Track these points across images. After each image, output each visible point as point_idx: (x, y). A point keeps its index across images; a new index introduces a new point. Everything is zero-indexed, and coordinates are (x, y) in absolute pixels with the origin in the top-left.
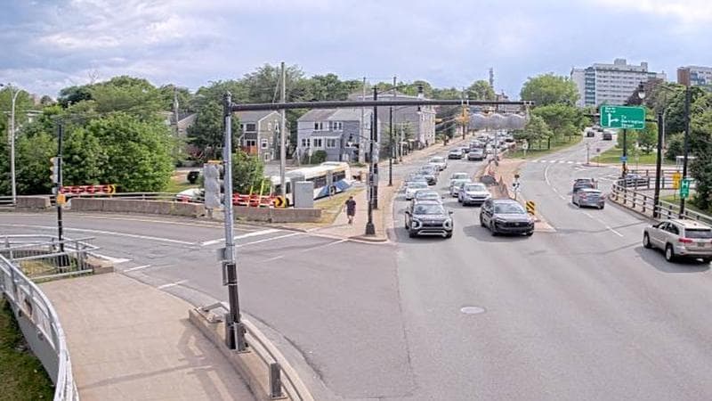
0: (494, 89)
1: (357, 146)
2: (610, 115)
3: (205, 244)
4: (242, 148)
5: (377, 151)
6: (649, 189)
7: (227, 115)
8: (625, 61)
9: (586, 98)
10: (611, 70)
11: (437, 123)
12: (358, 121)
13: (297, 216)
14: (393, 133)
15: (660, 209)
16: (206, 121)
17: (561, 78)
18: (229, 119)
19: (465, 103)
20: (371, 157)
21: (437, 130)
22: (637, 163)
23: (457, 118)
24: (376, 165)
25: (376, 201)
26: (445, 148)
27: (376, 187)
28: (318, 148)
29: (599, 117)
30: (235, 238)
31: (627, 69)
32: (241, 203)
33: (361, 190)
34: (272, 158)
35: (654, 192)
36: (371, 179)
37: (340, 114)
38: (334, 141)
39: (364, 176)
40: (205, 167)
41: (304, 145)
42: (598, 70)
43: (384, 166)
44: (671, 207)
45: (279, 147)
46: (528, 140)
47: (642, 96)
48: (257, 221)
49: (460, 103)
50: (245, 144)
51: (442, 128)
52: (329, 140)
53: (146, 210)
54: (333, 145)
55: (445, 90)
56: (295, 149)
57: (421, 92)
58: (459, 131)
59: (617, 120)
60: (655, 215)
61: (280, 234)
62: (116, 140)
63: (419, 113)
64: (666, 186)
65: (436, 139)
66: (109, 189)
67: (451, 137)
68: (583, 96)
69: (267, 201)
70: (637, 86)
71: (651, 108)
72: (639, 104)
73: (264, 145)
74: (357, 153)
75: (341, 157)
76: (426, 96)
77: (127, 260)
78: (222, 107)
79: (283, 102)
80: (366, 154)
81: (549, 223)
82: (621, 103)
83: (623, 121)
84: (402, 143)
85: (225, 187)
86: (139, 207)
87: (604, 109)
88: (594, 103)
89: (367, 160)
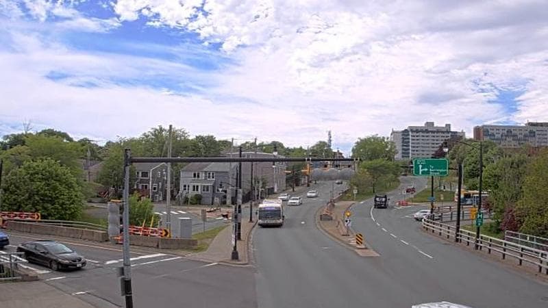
0: (331, 148)
1: (226, 192)
2: (420, 166)
3: (108, 263)
4: (138, 190)
5: (240, 196)
6: (451, 221)
7: (127, 165)
8: (433, 123)
9: (403, 153)
10: (422, 131)
11: (287, 174)
12: (227, 172)
13: (179, 244)
14: (253, 181)
15: (461, 236)
16: (111, 168)
17: (384, 138)
18: (128, 169)
19: (308, 160)
20: (236, 201)
21: (287, 180)
22: (442, 201)
23: (302, 171)
24: (240, 207)
25: (239, 234)
26: (293, 193)
27: (239, 224)
28: (196, 192)
29: (412, 167)
30: (131, 259)
31: (435, 130)
32: (136, 233)
33: (228, 226)
34: (161, 199)
35: (455, 223)
36: (236, 217)
37: (213, 167)
38: (208, 187)
39: (230, 214)
40: (109, 205)
41: (185, 189)
42: (412, 131)
43: (245, 208)
44: (469, 234)
45: (166, 190)
46: (357, 186)
47: (446, 150)
48: (147, 248)
49: (305, 160)
50: (140, 187)
51: (292, 178)
52: (204, 186)
53: (63, 234)
54: (208, 190)
55: (295, 148)
56: (178, 193)
57: (276, 151)
58: (304, 180)
59: (426, 170)
60: (457, 240)
61: (164, 257)
62: (43, 179)
63: (274, 166)
64: (465, 218)
65: (286, 186)
66: (36, 217)
67: (297, 185)
68: (400, 152)
69: (156, 232)
70: (442, 142)
71: (453, 159)
72: (444, 156)
73: (155, 189)
74: (225, 197)
75: (213, 199)
76: (279, 154)
77: (48, 272)
78: (124, 158)
79: (169, 157)
80: (232, 198)
81: (374, 250)
82: (431, 156)
83: (431, 170)
84: (260, 190)
85: (124, 221)
86: (58, 232)
87: (416, 161)
88: (409, 157)
89: (233, 203)
